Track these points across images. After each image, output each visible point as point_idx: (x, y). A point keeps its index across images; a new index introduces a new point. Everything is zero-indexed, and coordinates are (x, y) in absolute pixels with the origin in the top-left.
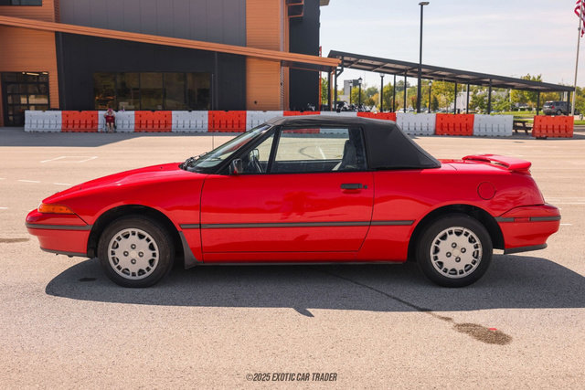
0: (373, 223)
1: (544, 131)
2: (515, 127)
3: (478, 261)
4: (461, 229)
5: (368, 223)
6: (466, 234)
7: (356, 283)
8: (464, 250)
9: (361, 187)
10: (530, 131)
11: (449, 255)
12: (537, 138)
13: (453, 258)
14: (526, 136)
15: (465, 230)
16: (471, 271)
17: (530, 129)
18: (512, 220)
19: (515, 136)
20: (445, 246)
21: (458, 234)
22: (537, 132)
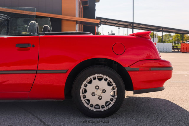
0: (38, 72)
1: (185, 50)
2: (173, 49)
3: (115, 98)
4: (102, 76)
5: (35, 72)
6: (106, 80)
7: (33, 115)
8: (104, 91)
9: (30, 45)
10: (180, 50)
11: (93, 94)
12: (183, 53)
13: (96, 97)
14: (178, 52)
15: (105, 77)
16: (110, 106)
17: (179, 49)
18: (138, 69)
19: (174, 52)
20: (90, 88)
21: (100, 79)
22: (182, 50)
